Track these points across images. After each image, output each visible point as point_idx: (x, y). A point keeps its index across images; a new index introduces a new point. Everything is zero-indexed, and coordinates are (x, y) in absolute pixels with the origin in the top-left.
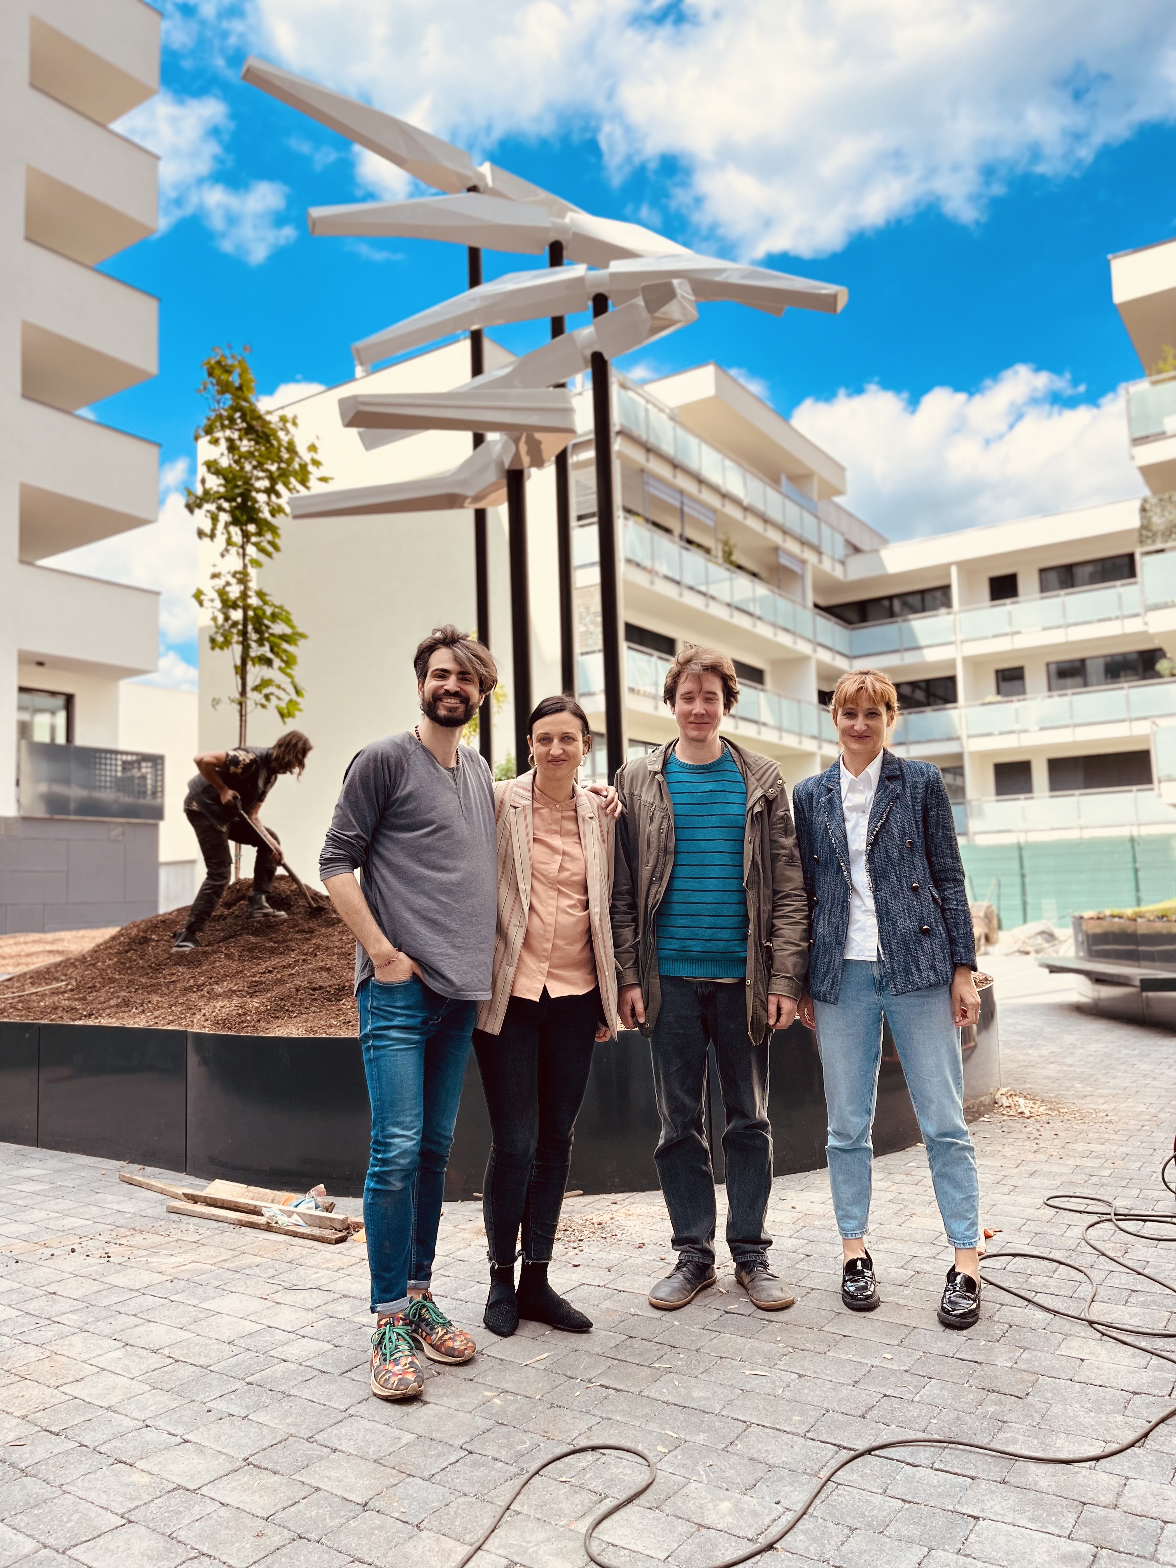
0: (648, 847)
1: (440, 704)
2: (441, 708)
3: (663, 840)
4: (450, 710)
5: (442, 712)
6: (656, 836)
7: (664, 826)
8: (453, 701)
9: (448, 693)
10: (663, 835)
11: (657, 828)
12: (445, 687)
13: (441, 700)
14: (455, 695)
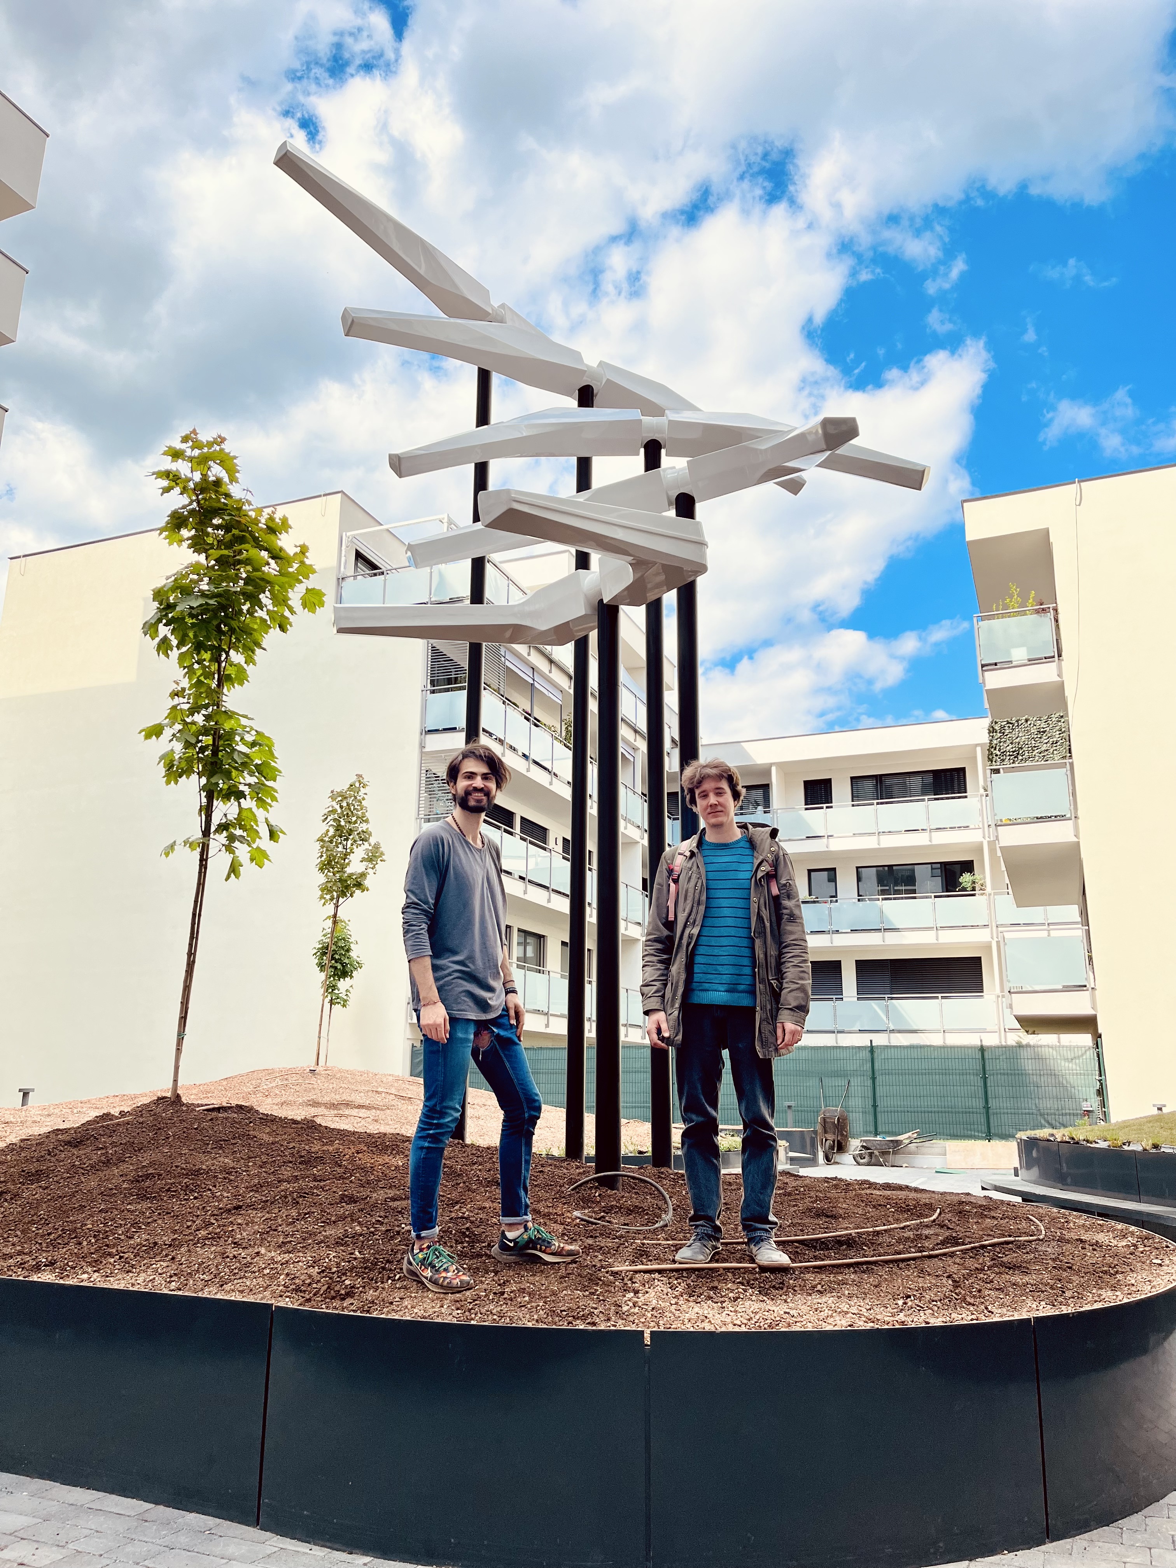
0: (686, 899)
1: (470, 797)
2: (472, 800)
3: (697, 896)
4: (479, 801)
5: (472, 803)
6: (693, 892)
7: (699, 885)
8: (479, 795)
9: (476, 789)
10: (698, 891)
11: (694, 886)
12: (473, 785)
13: (470, 794)
14: (481, 790)
